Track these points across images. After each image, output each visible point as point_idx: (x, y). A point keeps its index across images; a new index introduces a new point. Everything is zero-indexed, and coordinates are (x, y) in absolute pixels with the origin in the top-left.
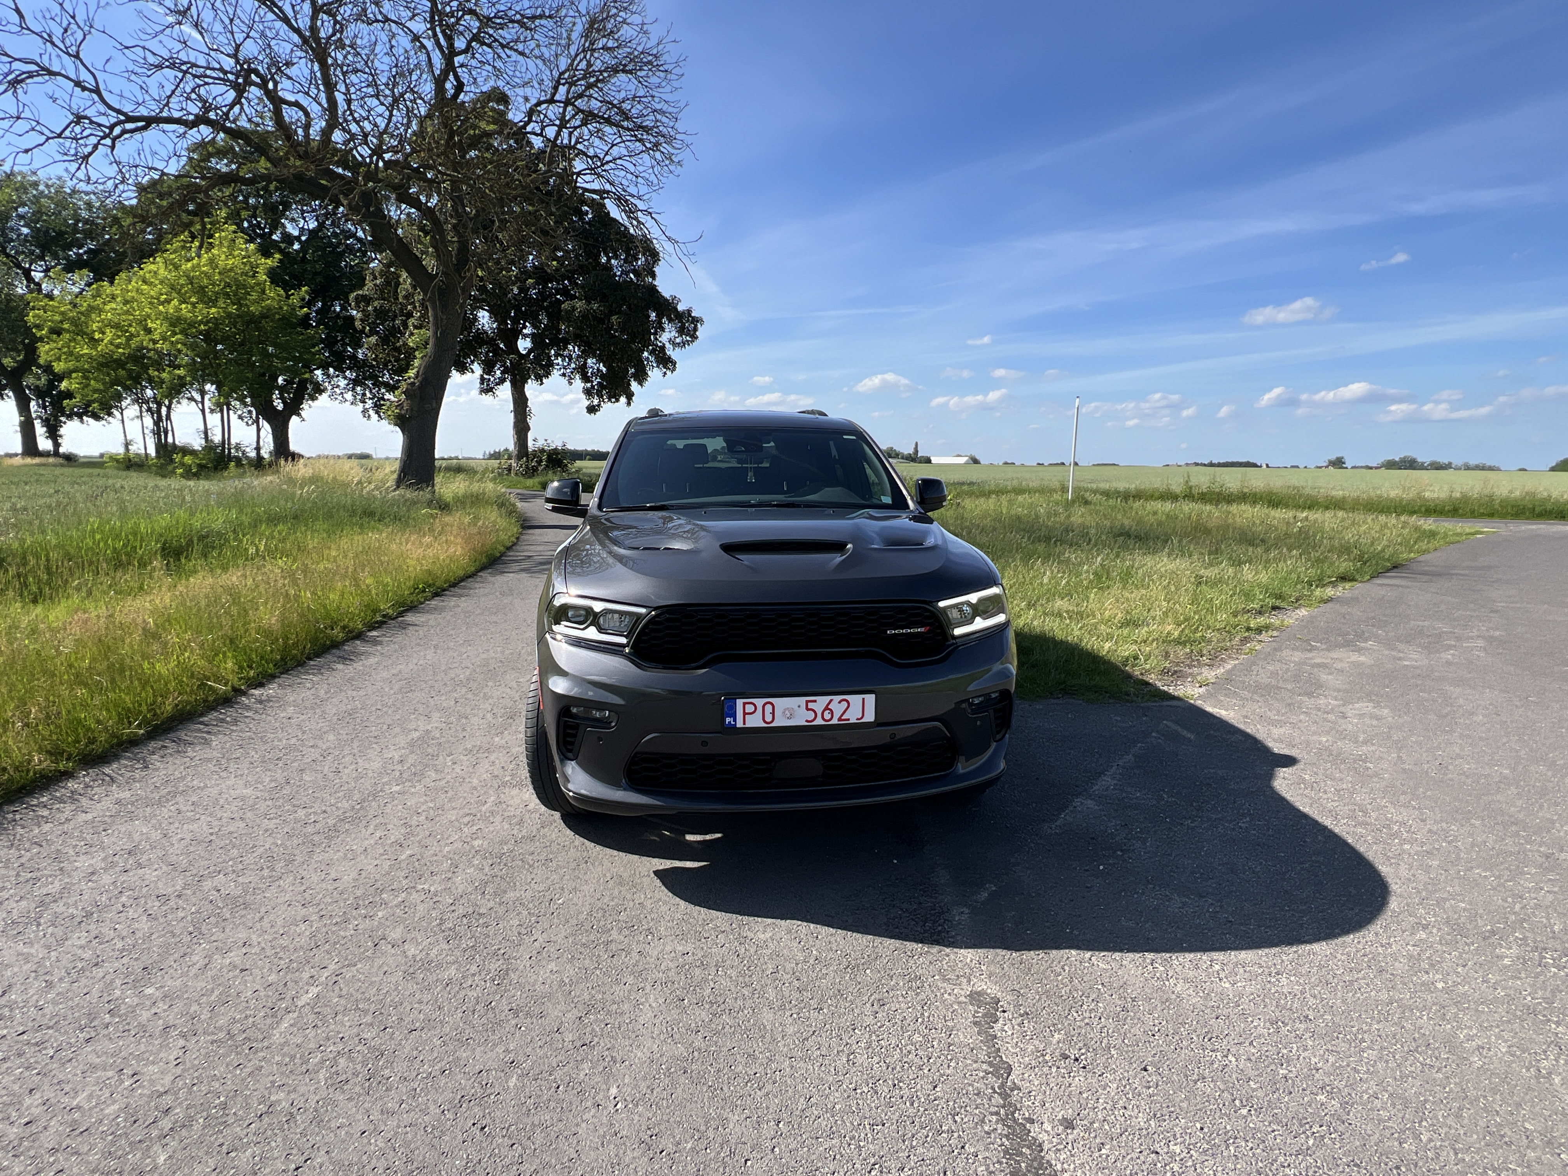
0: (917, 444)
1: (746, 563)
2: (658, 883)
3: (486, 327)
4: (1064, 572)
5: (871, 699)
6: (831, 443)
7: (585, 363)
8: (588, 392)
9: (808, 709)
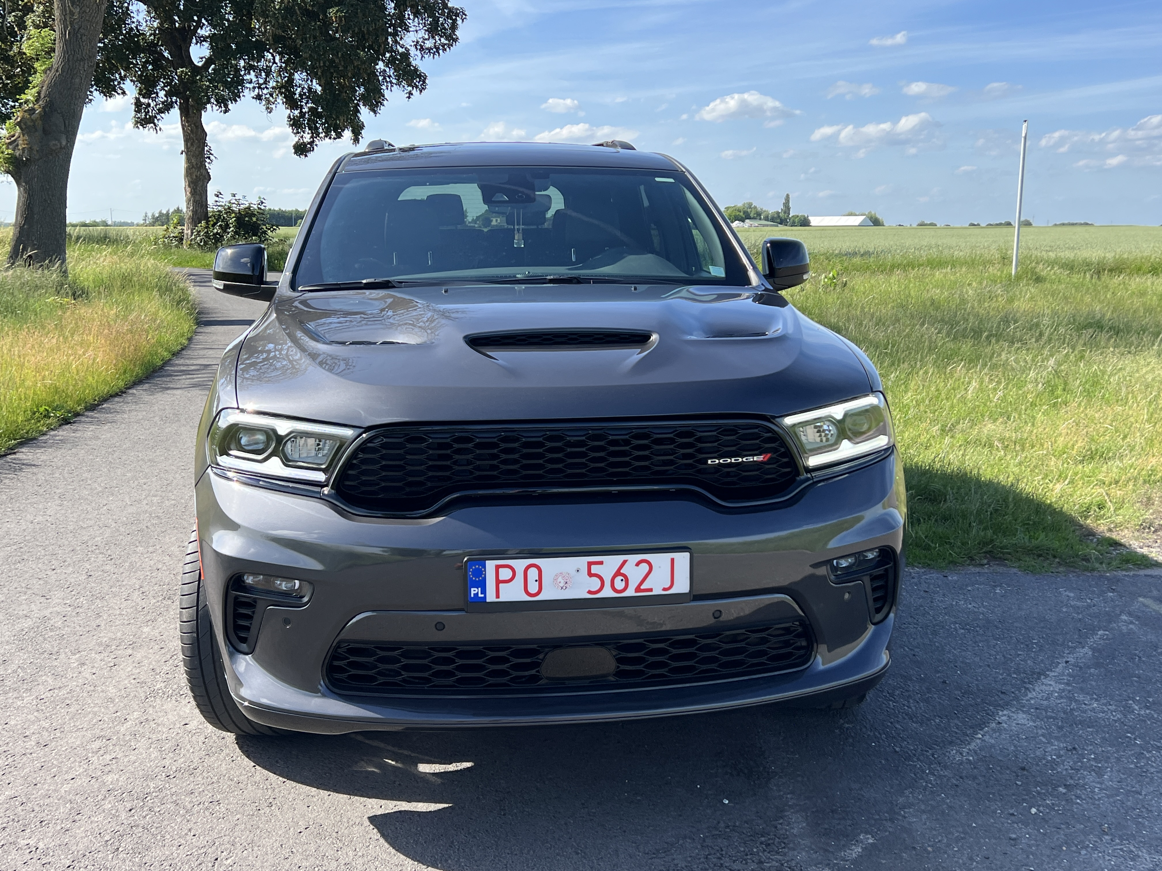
0: (788, 196)
1: (500, 362)
2: (375, 834)
3: (143, 27)
4: (999, 383)
5: (683, 559)
6: (642, 188)
7: (291, 80)
8: (296, 124)
9: (590, 574)
